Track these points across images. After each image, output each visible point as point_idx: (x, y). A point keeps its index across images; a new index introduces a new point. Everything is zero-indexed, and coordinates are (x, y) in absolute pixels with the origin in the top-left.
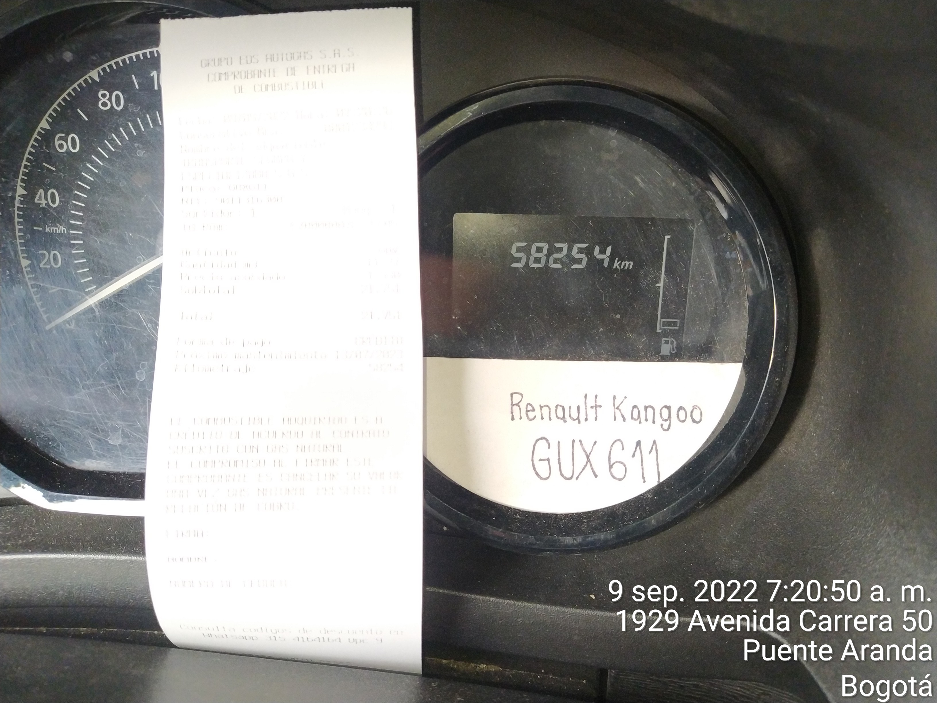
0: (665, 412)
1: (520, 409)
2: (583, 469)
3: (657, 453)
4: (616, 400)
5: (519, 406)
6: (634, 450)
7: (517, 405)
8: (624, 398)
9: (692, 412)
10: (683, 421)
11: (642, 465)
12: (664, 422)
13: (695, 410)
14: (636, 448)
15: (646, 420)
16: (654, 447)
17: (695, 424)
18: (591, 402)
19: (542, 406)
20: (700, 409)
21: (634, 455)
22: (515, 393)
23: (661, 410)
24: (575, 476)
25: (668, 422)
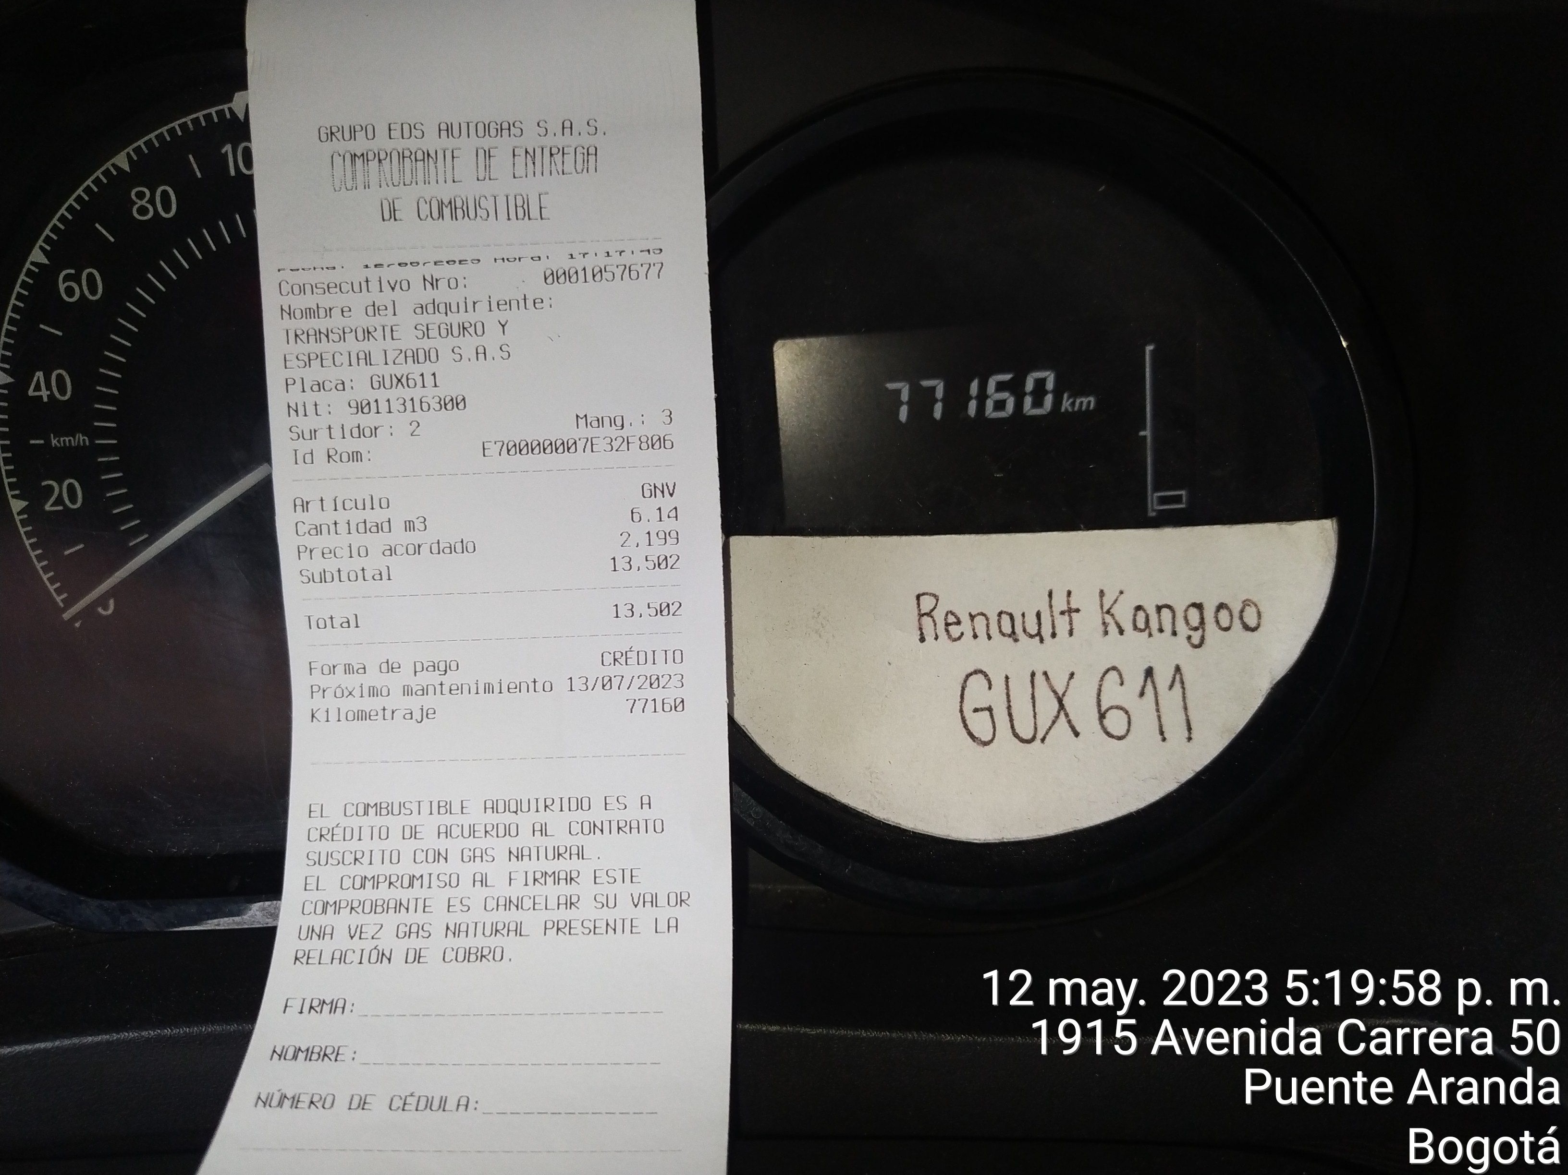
0: (1194, 617)
1: (934, 621)
2: (1054, 722)
3: (1183, 688)
4: (1104, 598)
5: (932, 617)
6: (1142, 683)
7: (929, 614)
8: (1117, 594)
9: (1242, 611)
10: (1227, 629)
11: (1158, 710)
12: (1191, 633)
13: (1247, 608)
14: (1145, 681)
15: (1161, 630)
16: (1178, 677)
17: (1249, 633)
18: (1060, 603)
19: (973, 614)
20: (1256, 605)
21: (1142, 694)
22: (924, 594)
23: (1186, 611)
24: (1040, 735)
25: (1200, 632)
